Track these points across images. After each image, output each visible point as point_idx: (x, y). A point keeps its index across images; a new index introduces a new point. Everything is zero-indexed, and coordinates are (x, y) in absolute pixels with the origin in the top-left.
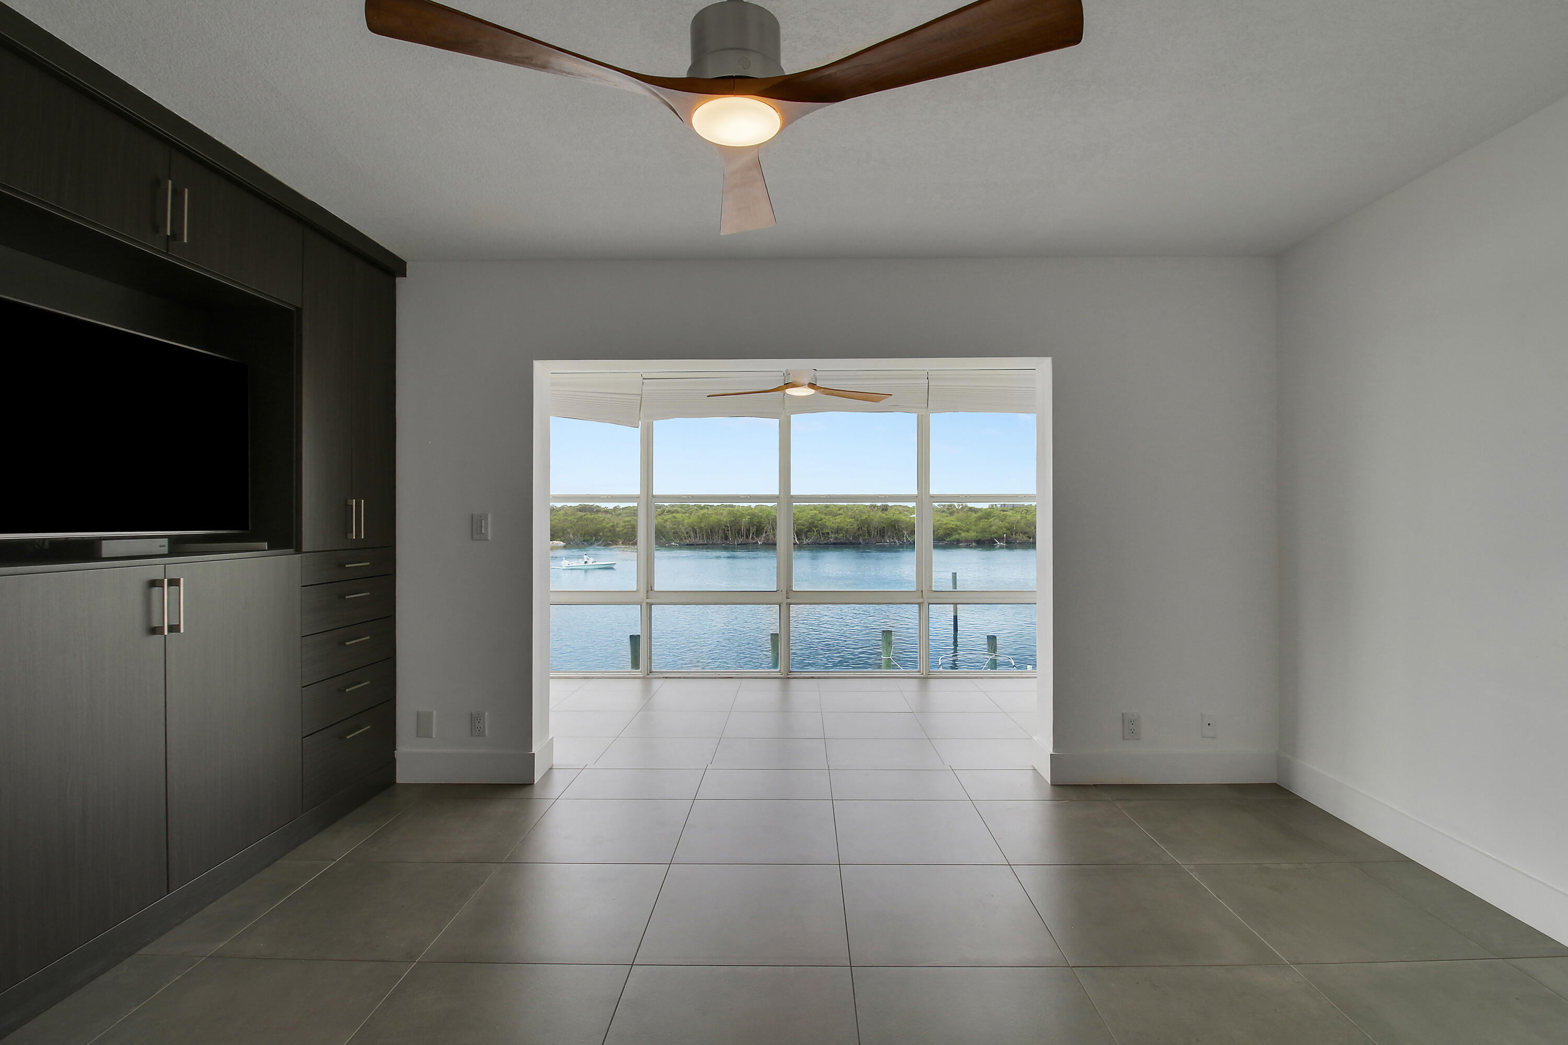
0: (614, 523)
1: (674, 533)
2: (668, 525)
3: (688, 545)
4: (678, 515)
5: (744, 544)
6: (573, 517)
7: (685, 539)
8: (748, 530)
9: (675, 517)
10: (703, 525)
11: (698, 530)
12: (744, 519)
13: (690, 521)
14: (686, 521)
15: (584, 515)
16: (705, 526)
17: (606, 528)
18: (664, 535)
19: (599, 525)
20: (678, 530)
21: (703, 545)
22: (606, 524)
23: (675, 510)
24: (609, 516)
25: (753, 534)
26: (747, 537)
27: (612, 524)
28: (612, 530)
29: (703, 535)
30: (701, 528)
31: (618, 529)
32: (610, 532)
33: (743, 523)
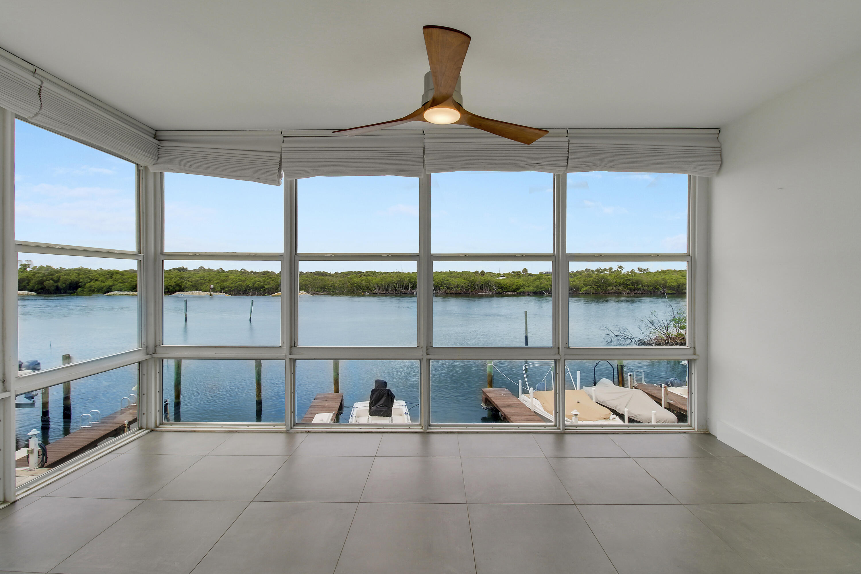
0: (334, 281)
1: (367, 287)
2: (364, 283)
3: (374, 294)
4: (369, 278)
5: (405, 294)
6: (311, 278)
7: (373, 290)
8: (408, 286)
9: (367, 279)
10: (383, 283)
11: (380, 286)
12: (405, 280)
13: (376, 281)
14: (374, 281)
15: (318, 277)
16: (384, 283)
17: (329, 284)
18: (362, 288)
19: (326, 282)
20: (369, 286)
21: (383, 294)
22: (330, 282)
23: (368, 275)
24: (331, 277)
25: (411, 288)
26: (407, 290)
27: (333, 282)
28: (333, 285)
29: (383, 288)
30: (382, 285)
31: (337, 285)
32: (332, 286)
33: (405, 282)
